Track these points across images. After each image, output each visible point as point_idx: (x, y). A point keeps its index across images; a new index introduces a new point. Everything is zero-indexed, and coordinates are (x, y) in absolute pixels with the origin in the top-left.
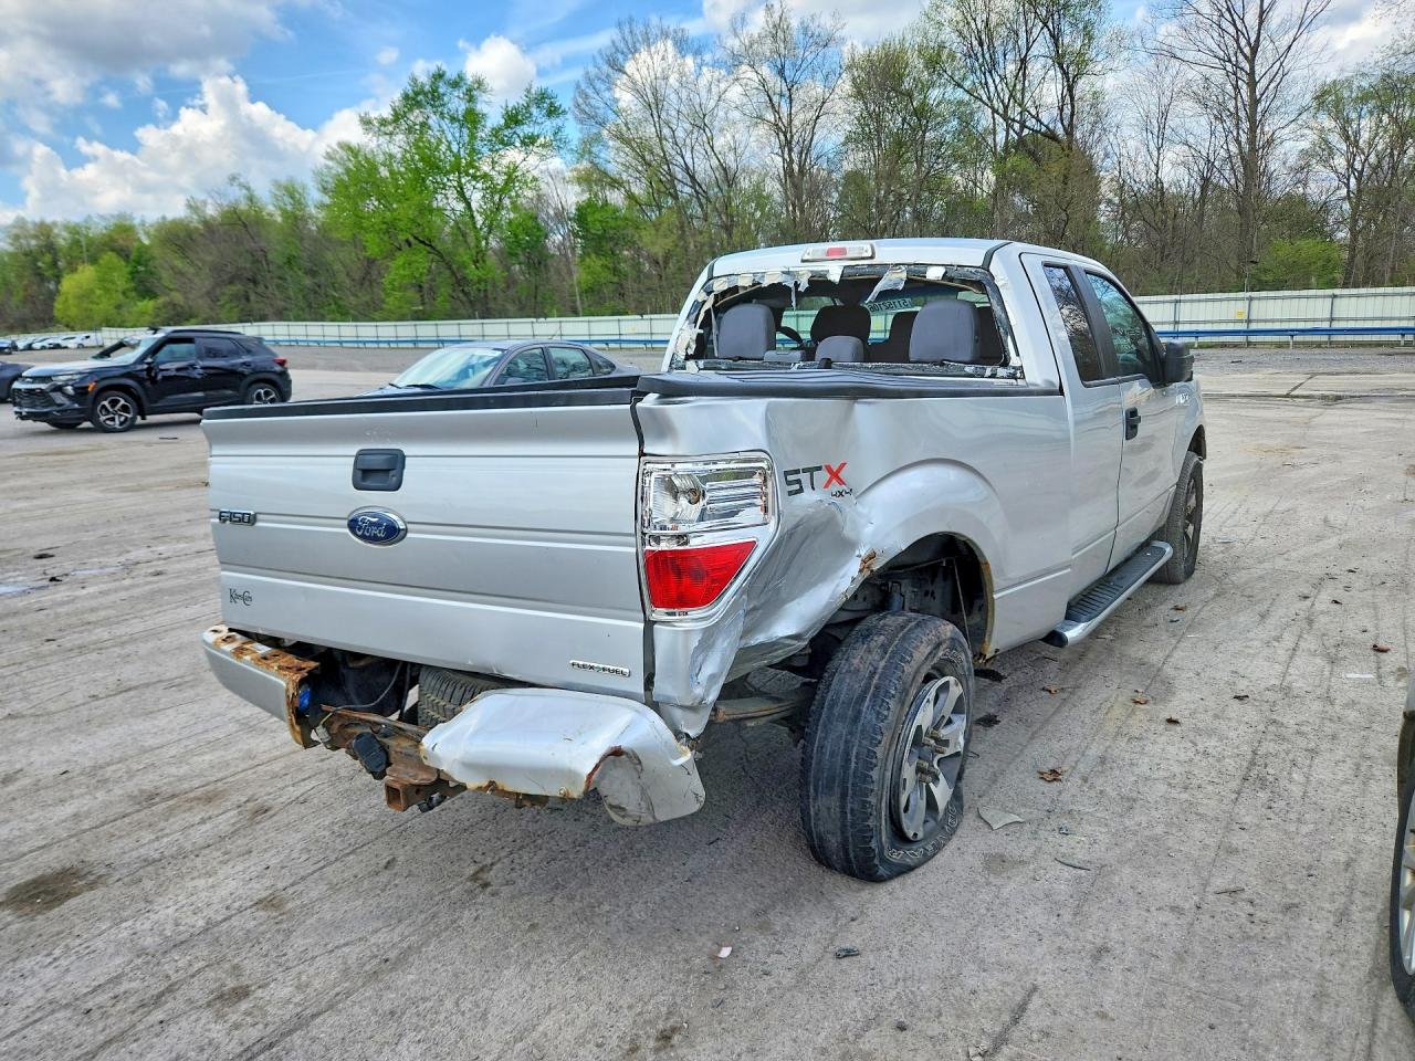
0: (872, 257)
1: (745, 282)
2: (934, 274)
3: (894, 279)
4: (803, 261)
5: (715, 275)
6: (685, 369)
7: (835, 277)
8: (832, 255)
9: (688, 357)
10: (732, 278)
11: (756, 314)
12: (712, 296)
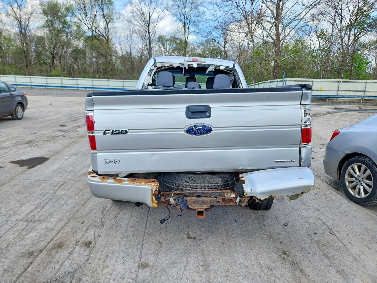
0: (205, 62)
1: (167, 65)
2: (222, 68)
3: (211, 68)
4: (185, 61)
5: (156, 62)
6: (148, 88)
7: (195, 66)
8: (194, 60)
9: (149, 85)
10: (163, 63)
11: (169, 74)
12: (156, 68)
